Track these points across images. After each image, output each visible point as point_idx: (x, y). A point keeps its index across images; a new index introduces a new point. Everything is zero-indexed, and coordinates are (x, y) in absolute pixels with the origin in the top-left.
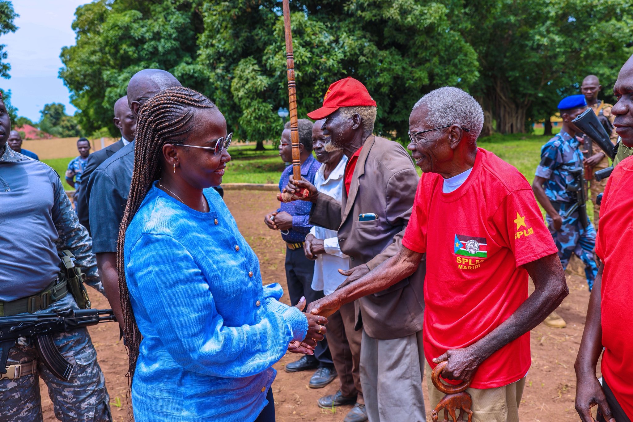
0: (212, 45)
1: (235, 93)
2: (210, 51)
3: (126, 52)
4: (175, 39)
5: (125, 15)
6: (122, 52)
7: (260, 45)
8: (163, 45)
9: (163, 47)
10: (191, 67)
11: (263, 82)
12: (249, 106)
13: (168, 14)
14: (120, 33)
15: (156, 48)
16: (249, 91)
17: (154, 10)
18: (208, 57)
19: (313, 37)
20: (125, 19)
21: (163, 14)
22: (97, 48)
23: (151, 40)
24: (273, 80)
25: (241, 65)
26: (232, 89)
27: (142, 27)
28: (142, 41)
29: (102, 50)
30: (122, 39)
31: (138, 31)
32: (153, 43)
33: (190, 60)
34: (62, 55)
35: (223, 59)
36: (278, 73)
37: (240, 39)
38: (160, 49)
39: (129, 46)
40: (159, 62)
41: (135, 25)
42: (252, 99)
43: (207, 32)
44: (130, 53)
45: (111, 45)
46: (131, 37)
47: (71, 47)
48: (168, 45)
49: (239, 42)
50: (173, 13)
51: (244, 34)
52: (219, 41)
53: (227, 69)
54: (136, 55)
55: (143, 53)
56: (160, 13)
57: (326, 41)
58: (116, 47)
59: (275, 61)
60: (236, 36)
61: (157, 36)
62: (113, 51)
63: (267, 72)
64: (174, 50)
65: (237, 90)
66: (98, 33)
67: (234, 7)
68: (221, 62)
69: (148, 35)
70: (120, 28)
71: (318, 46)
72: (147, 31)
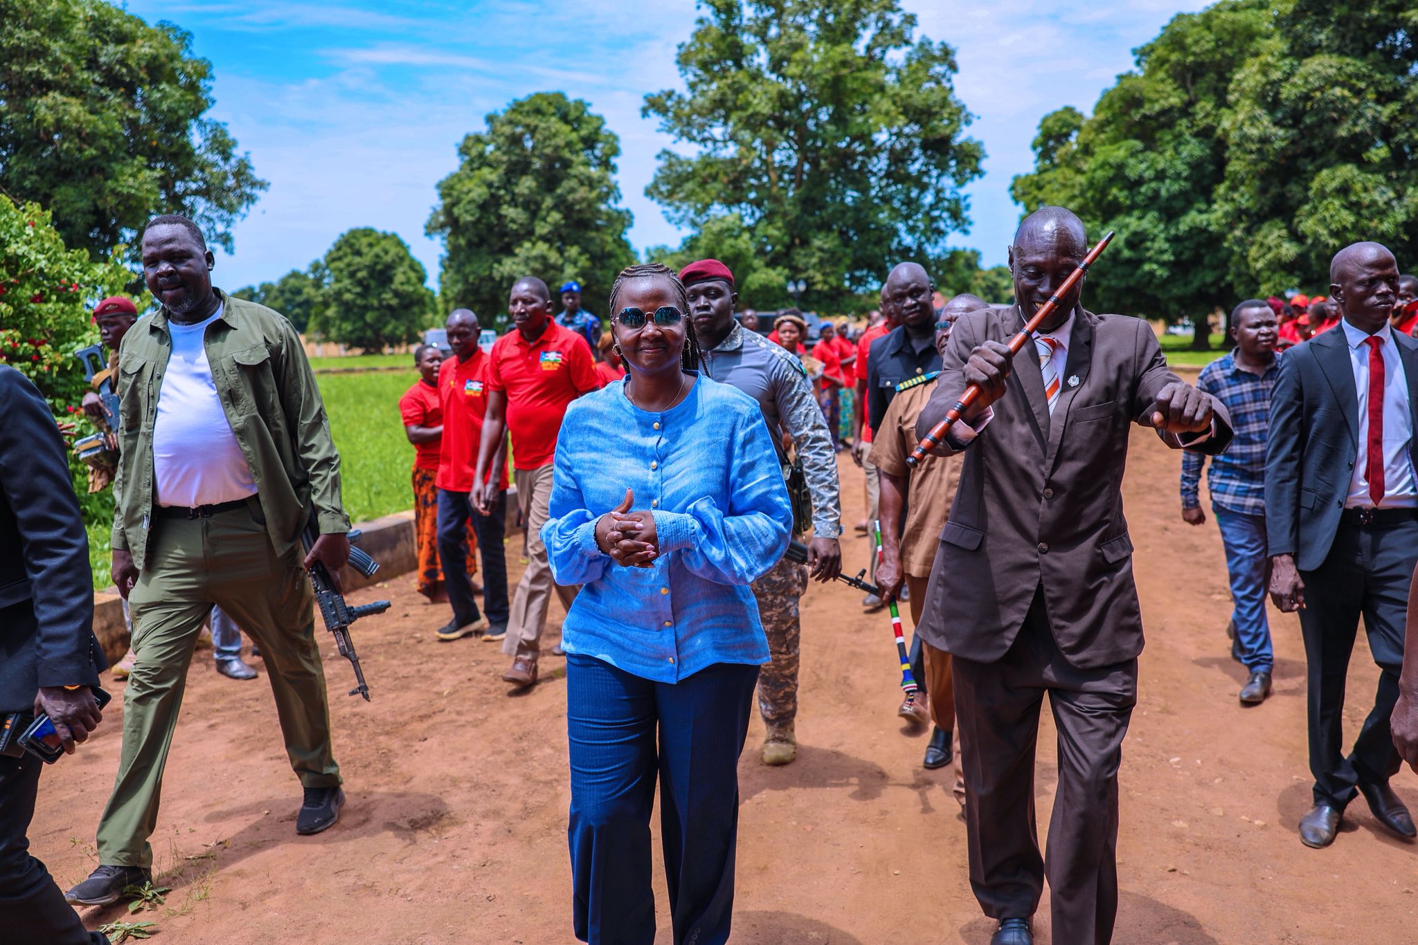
0: (1233, 200)
1: (1252, 264)
2: (1228, 207)
3: (1116, 198)
4: (1186, 179)
5: (1119, 149)
6: (1110, 198)
7: (1292, 203)
8: (1167, 188)
9: (1168, 190)
10: (1204, 217)
11: (1289, 250)
12: (1269, 280)
13: (1180, 144)
14: (1111, 173)
15: (1157, 193)
16: (1270, 263)
17: (1161, 139)
18: (1226, 214)
19: (1363, 195)
20: (1119, 153)
21: (1172, 144)
22: (1076, 192)
23: (1151, 180)
24: (1303, 248)
25: (1266, 227)
26: (1250, 259)
27: (1141, 162)
28: (1140, 181)
29: (1082, 194)
30: (1111, 181)
31: (1136, 168)
32: (1154, 185)
33: (1203, 206)
34: (1013, 188)
35: (1244, 218)
36: (1309, 241)
37: (1269, 196)
38: (1163, 193)
39: (1121, 190)
40: (1160, 210)
41: (1132, 161)
42: (1274, 272)
43: (1227, 183)
44: (1121, 200)
45: (1096, 190)
46: (1126, 178)
47: (1027, 176)
48: (1175, 187)
49: (1266, 200)
50: (1188, 142)
51: (1274, 191)
52: (1242, 195)
53: (1248, 231)
54: (1128, 202)
55: (1139, 199)
56: (1168, 142)
57: (1381, 200)
58: (1104, 191)
59: (1308, 225)
60: (1263, 191)
61: (1160, 176)
62: (1098, 196)
63: (1296, 237)
64: (1183, 194)
65: (1256, 260)
66: (1080, 171)
67: (1263, 160)
68: (1241, 221)
69: (1149, 174)
70: (1111, 166)
71: (1368, 207)
72: (1148, 168)
